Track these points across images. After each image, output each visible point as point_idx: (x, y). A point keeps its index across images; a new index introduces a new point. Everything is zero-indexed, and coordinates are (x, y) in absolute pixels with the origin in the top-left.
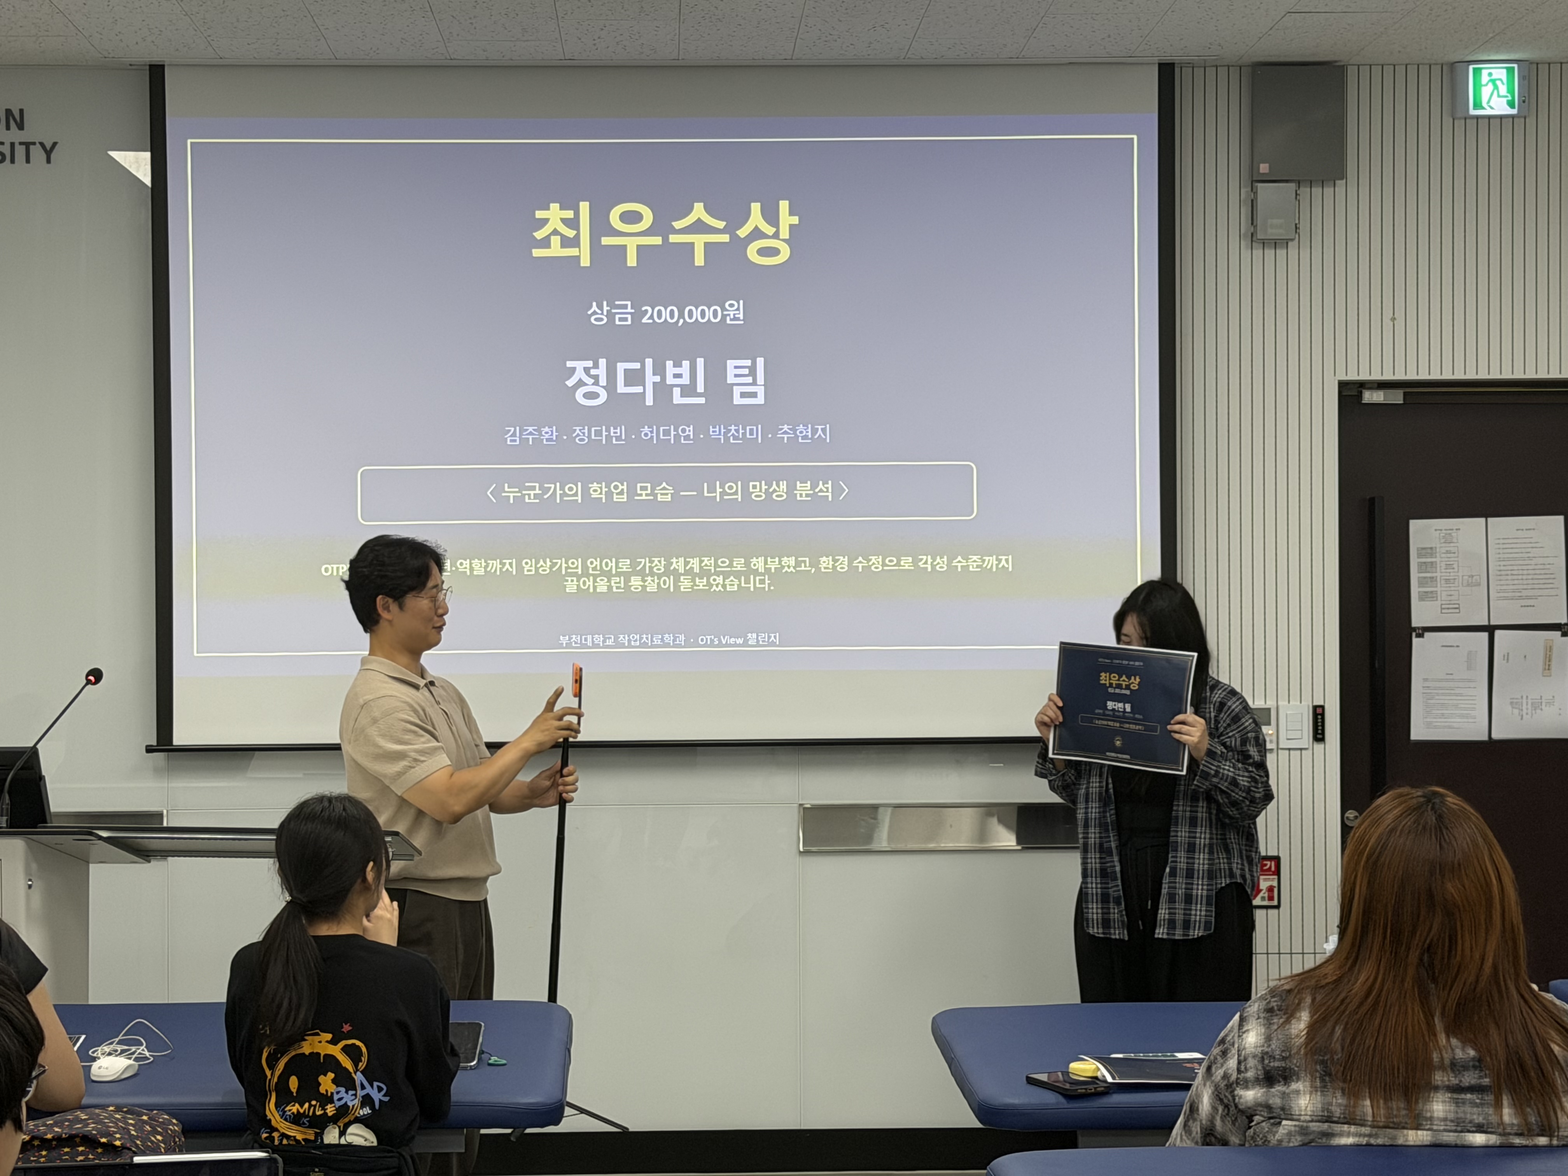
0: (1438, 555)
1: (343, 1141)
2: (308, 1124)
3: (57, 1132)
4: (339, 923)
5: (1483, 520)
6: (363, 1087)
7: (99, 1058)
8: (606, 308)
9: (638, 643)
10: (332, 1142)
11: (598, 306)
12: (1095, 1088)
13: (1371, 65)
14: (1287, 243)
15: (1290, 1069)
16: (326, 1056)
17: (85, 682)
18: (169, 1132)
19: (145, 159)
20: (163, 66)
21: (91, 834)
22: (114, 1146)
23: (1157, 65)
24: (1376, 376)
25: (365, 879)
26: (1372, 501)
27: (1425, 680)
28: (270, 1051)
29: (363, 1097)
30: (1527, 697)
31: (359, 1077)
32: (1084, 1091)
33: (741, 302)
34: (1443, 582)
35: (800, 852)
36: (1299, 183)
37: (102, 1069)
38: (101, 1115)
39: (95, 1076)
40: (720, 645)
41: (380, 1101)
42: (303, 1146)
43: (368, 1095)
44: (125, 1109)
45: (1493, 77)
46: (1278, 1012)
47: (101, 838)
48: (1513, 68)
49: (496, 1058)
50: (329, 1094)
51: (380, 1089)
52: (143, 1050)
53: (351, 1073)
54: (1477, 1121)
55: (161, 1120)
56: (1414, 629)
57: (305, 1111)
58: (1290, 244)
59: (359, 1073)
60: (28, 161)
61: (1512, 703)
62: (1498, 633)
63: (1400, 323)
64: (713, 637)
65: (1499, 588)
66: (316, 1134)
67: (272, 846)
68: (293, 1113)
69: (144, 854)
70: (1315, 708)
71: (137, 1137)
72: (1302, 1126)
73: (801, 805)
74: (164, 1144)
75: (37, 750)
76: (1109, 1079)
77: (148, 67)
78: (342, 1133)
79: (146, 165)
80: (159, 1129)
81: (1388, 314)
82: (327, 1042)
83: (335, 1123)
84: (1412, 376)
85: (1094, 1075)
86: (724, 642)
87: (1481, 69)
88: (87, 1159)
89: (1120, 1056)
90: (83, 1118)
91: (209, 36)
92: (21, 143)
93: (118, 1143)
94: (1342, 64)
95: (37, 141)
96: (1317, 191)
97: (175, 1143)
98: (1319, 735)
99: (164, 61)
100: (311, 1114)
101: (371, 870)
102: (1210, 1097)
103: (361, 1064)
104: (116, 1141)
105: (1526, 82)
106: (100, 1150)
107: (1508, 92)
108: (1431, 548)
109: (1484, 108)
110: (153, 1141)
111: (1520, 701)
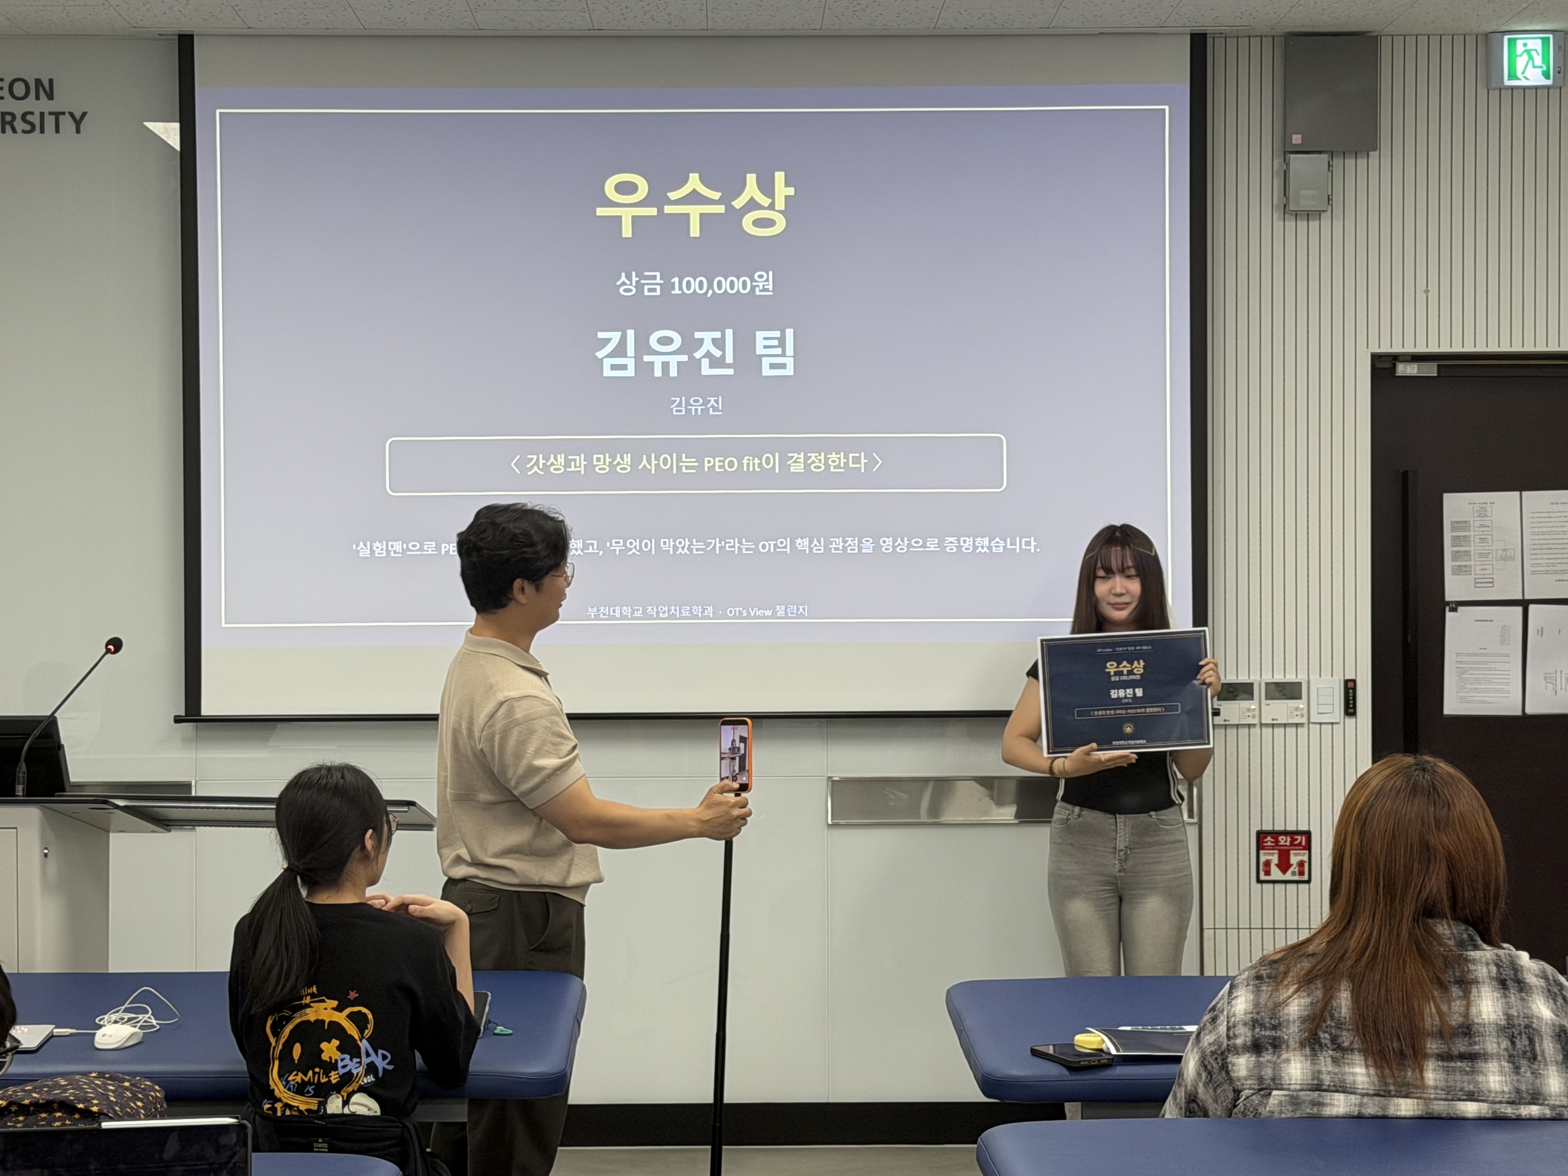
0: (1472, 528)
1: (346, 1111)
2: (313, 1092)
3: (35, 1097)
4: (337, 892)
5: (1518, 493)
6: (368, 1055)
7: (105, 1026)
8: (634, 279)
9: (666, 615)
10: (336, 1112)
11: (626, 277)
12: (1099, 1060)
13: (1405, 36)
14: (1320, 214)
15: (1279, 1038)
16: (331, 1023)
17: (104, 650)
18: (151, 1098)
19: (174, 129)
20: (192, 36)
21: (105, 802)
22: (91, 1111)
23: (1188, 38)
24: (1410, 349)
25: (364, 847)
26: (1405, 473)
27: (1458, 654)
28: (275, 1019)
29: (367, 1065)
30: (1561, 671)
31: (364, 1045)
32: (1086, 1063)
33: (771, 273)
34: (1477, 556)
35: (829, 825)
36: (1332, 154)
37: (106, 1037)
38: (81, 1081)
39: (99, 1044)
40: (749, 616)
41: (384, 1069)
42: (307, 1116)
43: (372, 1062)
44: (107, 1076)
45: (1528, 47)
46: (1267, 980)
47: (117, 807)
48: (1549, 38)
49: (501, 1028)
50: (333, 1061)
51: (384, 1057)
52: (149, 1018)
53: (356, 1040)
54: (1467, 1089)
55: (143, 1086)
56: (1448, 603)
57: (310, 1079)
58: (1323, 215)
59: (364, 1041)
60: (57, 131)
61: (1545, 678)
62: (1532, 608)
63: (1433, 294)
64: (741, 609)
65: (1533, 562)
66: (320, 1103)
67: (272, 815)
68: (297, 1083)
69: (165, 823)
70: (1346, 682)
71: (116, 1103)
72: (1292, 1096)
73: (829, 778)
74: (145, 1111)
75: (55, 718)
76: (1114, 1051)
77: (177, 37)
78: (346, 1103)
79: (175, 135)
80: (140, 1096)
81: (1421, 287)
82: (333, 1009)
83: (339, 1092)
84: (1445, 349)
85: (1099, 1047)
86: (752, 614)
87: (1516, 39)
88: (64, 1124)
89: (1128, 1028)
90: (62, 1083)
91: (236, 5)
92: (51, 113)
93: (95, 1109)
94: (1376, 34)
95: (66, 111)
96: (1350, 162)
97: (156, 1109)
98: (1350, 709)
99: (193, 31)
100: (316, 1081)
101: (370, 838)
102: (1195, 1064)
103: (366, 1031)
104: (92, 1107)
105: (1562, 53)
106: (77, 1116)
107: (1543, 62)
108: (1465, 522)
109: (1518, 79)
110: (132, 1107)
111: (1554, 675)
